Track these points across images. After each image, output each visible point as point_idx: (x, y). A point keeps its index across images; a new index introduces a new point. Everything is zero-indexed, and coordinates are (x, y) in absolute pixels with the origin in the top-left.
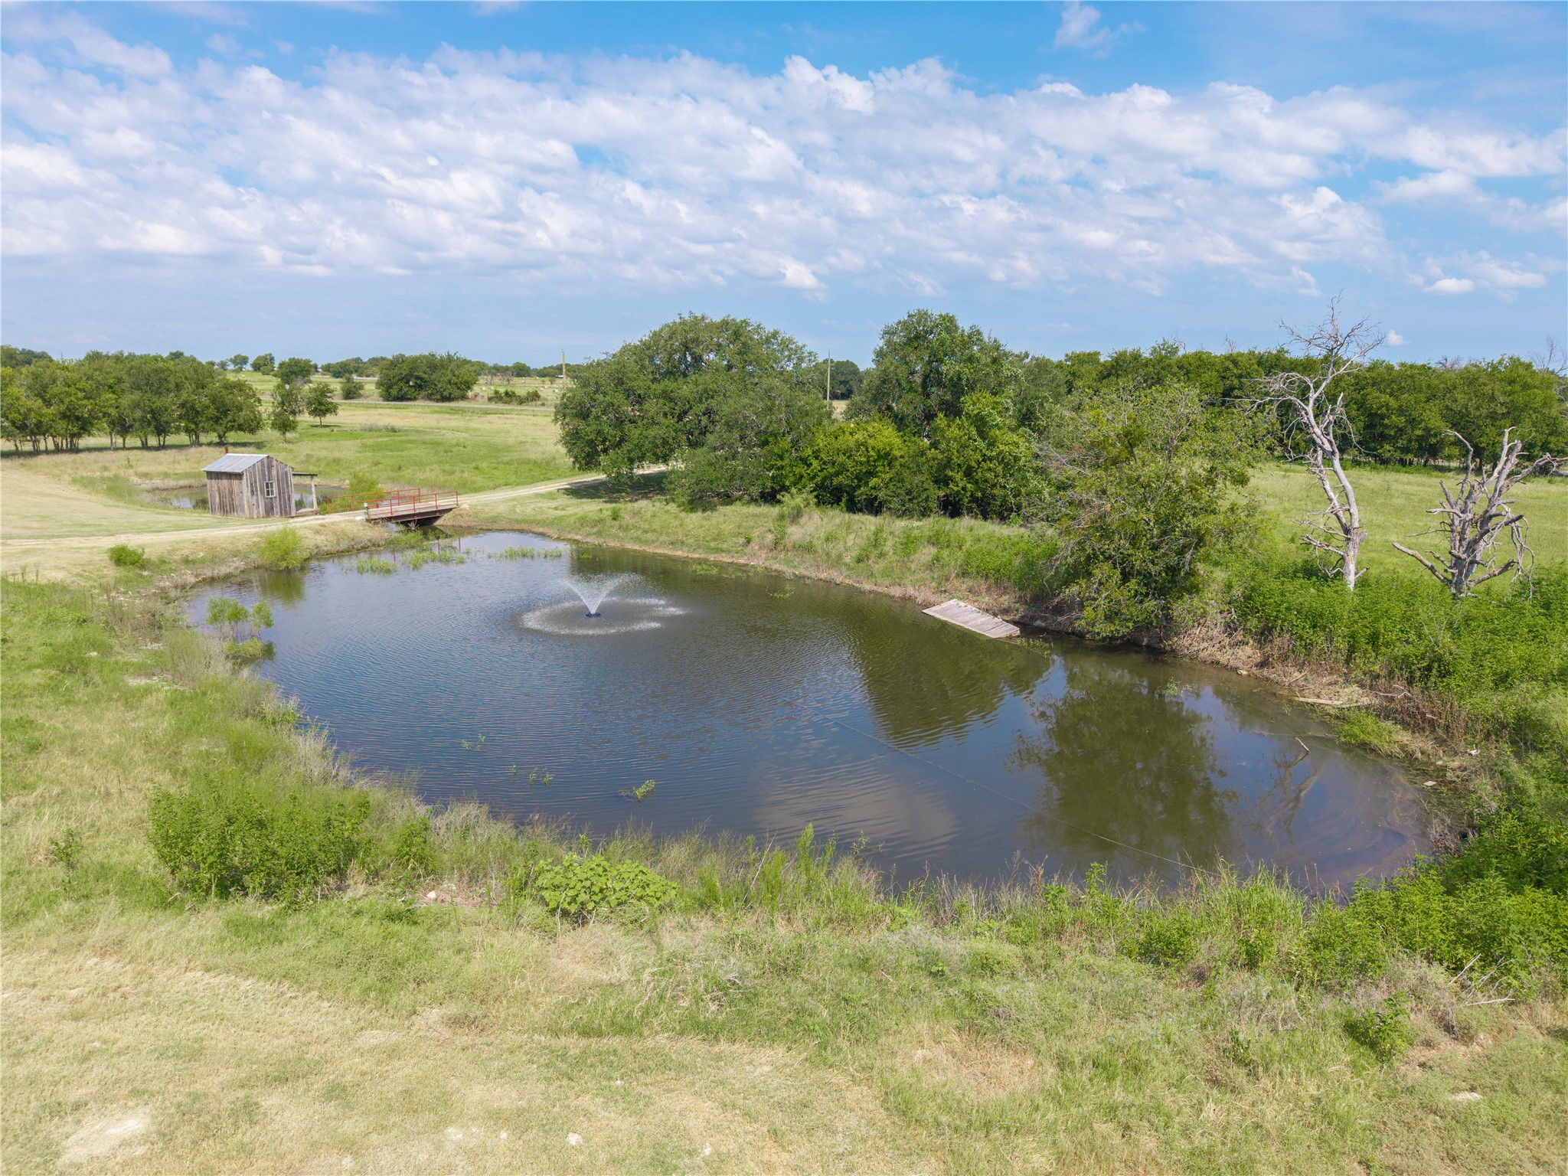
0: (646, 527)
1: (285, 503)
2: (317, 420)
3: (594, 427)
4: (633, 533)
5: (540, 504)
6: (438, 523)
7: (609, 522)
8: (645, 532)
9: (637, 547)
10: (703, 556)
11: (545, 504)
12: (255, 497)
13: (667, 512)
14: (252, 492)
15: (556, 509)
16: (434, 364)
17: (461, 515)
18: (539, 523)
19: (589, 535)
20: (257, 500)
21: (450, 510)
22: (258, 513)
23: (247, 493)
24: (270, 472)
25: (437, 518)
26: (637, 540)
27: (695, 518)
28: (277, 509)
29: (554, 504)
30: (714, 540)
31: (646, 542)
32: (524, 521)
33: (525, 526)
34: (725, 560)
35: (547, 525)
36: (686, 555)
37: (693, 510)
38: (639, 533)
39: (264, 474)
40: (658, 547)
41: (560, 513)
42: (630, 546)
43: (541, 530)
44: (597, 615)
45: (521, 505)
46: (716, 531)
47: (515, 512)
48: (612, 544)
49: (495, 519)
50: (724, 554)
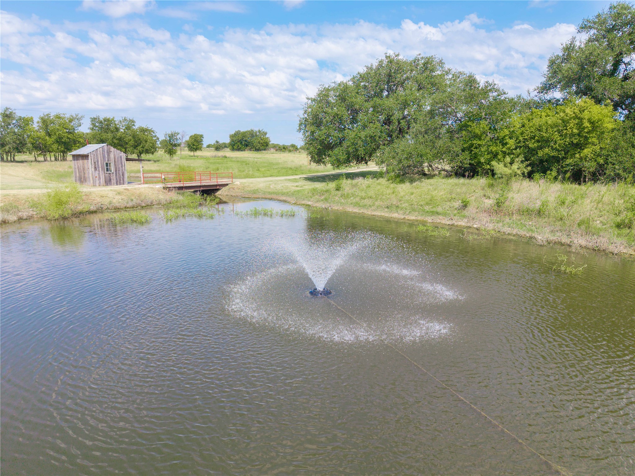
0: (363, 194)
1: (120, 177)
2: (192, 153)
3: (325, 131)
4: (352, 200)
5: (287, 184)
6: (218, 194)
7: (334, 192)
8: (363, 198)
9: (356, 210)
10: (419, 218)
11: (290, 184)
12: (97, 172)
13: (379, 184)
14: (95, 168)
15: (297, 186)
16: (252, 134)
17: (233, 189)
18: (283, 194)
19: (318, 201)
20: (99, 174)
21: (227, 185)
22: (100, 182)
23: (91, 169)
24: (109, 155)
25: (218, 190)
26: (357, 204)
27: (404, 188)
28: (114, 181)
29: (297, 184)
30: (427, 204)
31: (364, 206)
32: (274, 193)
33: (274, 196)
34: (443, 222)
35: (289, 196)
36: (402, 217)
37: (402, 181)
38: (357, 199)
39: (104, 157)
40: (375, 210)
41: (298, 188)
42: (350, 209)
43: (284, 198)
44: (326, 293)
45: (275, 184)
46: (429, 197)
47: (269, 187)
48: (335, 208)
49: (255, 192)
50: (441, 217)
